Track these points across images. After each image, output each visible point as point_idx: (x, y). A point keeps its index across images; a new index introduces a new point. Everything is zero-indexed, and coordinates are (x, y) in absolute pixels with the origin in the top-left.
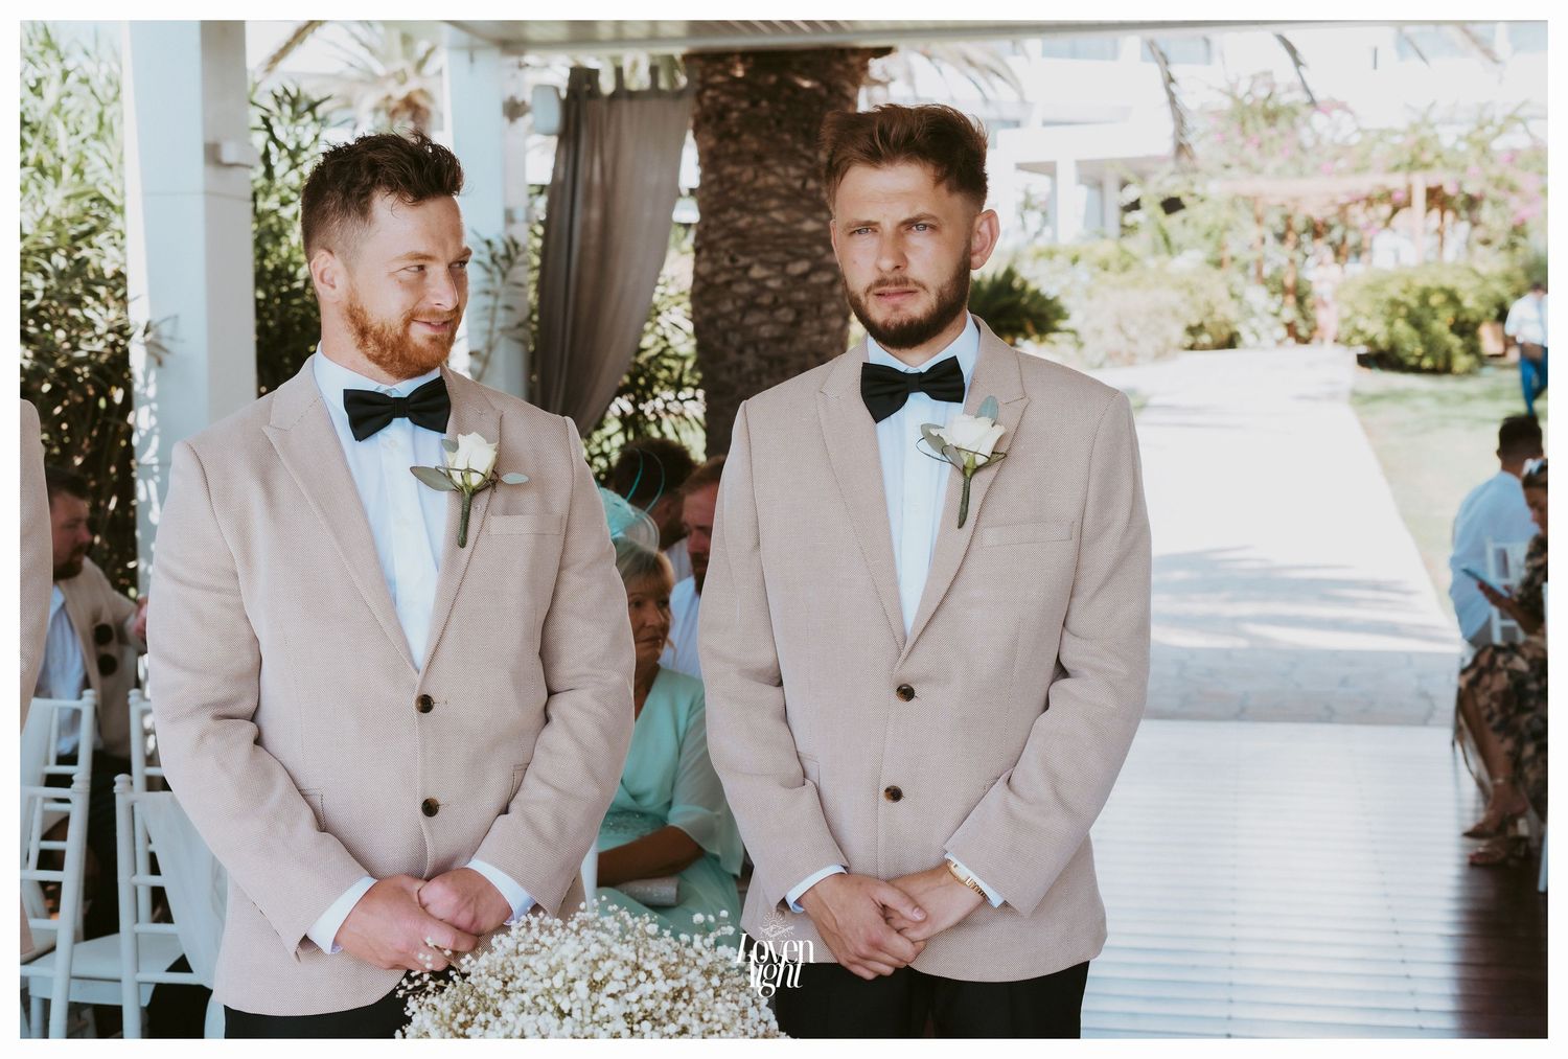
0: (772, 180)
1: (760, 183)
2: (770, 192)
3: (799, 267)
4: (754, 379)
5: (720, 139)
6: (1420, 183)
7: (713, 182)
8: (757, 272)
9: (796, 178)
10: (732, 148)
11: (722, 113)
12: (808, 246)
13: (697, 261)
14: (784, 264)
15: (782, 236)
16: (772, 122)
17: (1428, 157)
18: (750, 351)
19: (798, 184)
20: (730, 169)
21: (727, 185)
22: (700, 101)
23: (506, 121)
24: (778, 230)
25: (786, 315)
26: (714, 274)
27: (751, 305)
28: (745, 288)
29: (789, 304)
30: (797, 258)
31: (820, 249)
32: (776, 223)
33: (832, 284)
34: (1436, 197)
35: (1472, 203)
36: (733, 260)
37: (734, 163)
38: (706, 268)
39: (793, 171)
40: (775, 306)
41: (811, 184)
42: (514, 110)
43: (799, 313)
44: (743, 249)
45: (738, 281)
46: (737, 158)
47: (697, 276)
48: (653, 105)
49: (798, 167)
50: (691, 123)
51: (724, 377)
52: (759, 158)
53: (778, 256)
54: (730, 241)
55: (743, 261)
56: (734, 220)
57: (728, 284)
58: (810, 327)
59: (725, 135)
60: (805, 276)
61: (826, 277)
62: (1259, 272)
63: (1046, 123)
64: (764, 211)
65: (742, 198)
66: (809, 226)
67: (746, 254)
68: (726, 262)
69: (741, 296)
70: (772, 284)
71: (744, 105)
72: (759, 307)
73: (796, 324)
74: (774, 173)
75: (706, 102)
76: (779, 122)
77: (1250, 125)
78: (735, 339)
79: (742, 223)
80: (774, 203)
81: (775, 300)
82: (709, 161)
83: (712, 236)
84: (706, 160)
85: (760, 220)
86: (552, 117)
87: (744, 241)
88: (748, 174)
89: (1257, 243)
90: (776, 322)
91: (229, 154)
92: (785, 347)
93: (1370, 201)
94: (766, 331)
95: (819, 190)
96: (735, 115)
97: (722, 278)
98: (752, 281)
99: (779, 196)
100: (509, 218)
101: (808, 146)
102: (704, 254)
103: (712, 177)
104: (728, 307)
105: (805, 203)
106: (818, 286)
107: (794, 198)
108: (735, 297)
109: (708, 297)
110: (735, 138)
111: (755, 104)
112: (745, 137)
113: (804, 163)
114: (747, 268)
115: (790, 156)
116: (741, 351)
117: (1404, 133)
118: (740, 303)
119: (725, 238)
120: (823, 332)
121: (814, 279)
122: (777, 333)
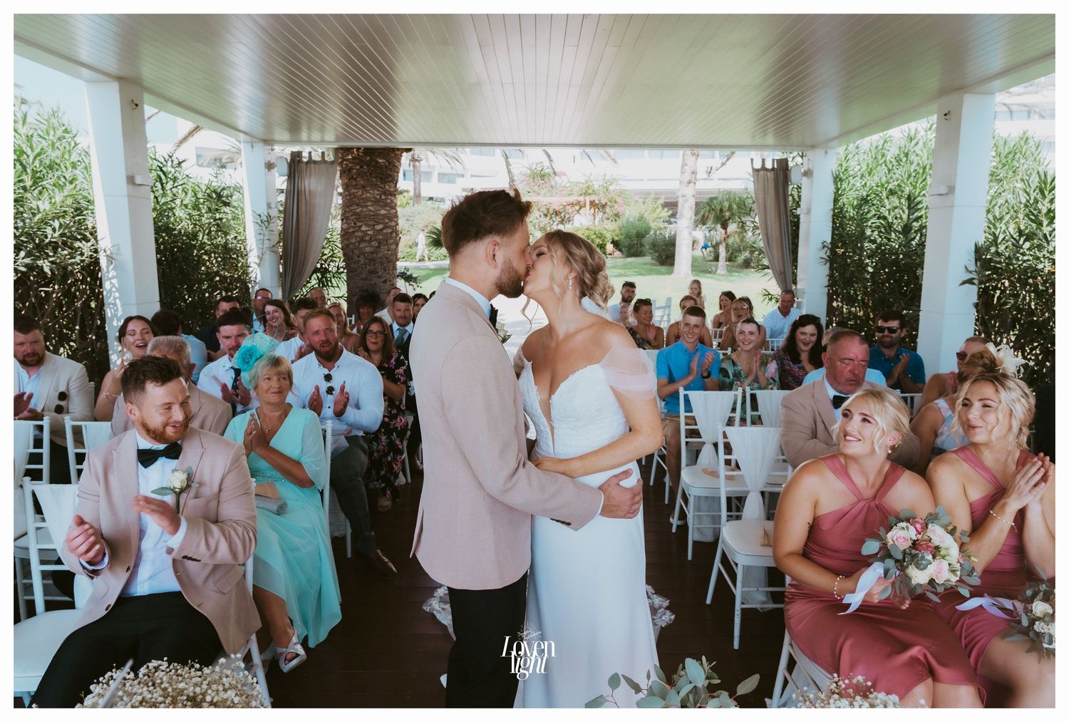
0: (368, 195)
1: (364, 196)
2: (368, 200)
3: (379, 227)
4: (364, 266)
5: (349, 180)
6: (588, 199)
7: (347, 195)
8: (364, 228)
9: (378, 195)
10: (354, 183)
11: (350, 170)
12: (382, 219)
13: (342, 224)
14: (374, 226)
15: (373, 215)
16: (368, 174)
17: (590, 191)
18: (362, 256)
19: (378, 197)
20: (353, 191)
21: (352, 196)
22: (342, 166)
23: (267, 170)
24: (371, 213)
25: (375, 244)
26: (348, 229)
27: (362, 240)
28: (360, 234)
29: (376, 240)
30: (379, 224)
31: (387, 220)
32: (371, 211)
33: (392, 232)
34: (592, 203)
35: (604, 206)
36: (355, 224)
37: (355, 188)
38: (345, 226)
39: (376, 192)
40: (371, 240)
41: (383, 197)
42: (270, 166)
43: (379, 243)
44: (358, 220)
45: (357, 231)
46: (355, 187)
47: (343, 229)
48: (323, 165)
49: (378, 191)
50: (338, 173)
51: (353, 265)
52: (364, 187)
53: (371, 223)
54: (354, 217)
55: (359, 224)
56: (355, 209)
57: (354, 232)
58: (384, 248)
59: (351, 178)
60: (381, 230)
61: (390, 231)
62: (539, 226)
63: (472, 176)
64: (366, 206)
65: (358, 201)
66: (383, 212)
67: (359, 222)
68: (353, 224)
69: (358, 237)
70: (369, 232)
71: (358, 167)
72: (365, 241)
73: (379, 247)
74: (370, 193)
75: (344, 166)
76: (371, 174)
77: (536, 179)
78: (357, 252)
79: (358, 210)
80: (370, 203)
81: (371, 239)
82: (346, 187)
83: (347, 215)
84: (344, 187)
85: (365, 209)
86: (285, 169)
87: (359, 217)
88: (360, 193)
89: (538, 217)
90: (371, 246)
91: (138, 180)
92: (375, 255)
93: (573, 205)
94: (367, 250)
95: (386, 199)
96: (355, 171)
97: (351, 230)
98: (362, 231)
99: (371, 201)
100: (269, 206)
101: (382, 183)
102: (344, 221)
103: (347, 193)
104: (354, 241)
105: (381, 203)
106: (386, 233)
107: (377, 202)
108: (356, 237)
109: (346, 237)
110: (355, 179)
111: (362, 167)
112: (358, 179)
113: (380, 189)
114: (361, 227)
115: (375, 186)
116: (359, 257)
117: (583, 184)
118: (358, 239)
119: (352, 216)
120: (388, 250)
121: (385, 231)
122: (372, 250)
